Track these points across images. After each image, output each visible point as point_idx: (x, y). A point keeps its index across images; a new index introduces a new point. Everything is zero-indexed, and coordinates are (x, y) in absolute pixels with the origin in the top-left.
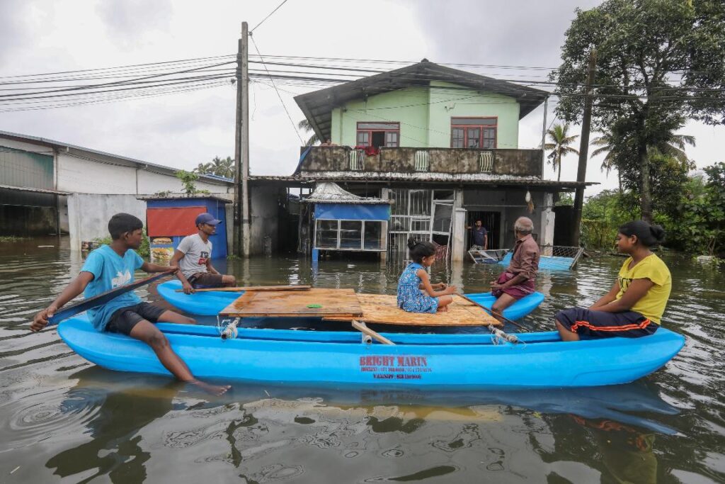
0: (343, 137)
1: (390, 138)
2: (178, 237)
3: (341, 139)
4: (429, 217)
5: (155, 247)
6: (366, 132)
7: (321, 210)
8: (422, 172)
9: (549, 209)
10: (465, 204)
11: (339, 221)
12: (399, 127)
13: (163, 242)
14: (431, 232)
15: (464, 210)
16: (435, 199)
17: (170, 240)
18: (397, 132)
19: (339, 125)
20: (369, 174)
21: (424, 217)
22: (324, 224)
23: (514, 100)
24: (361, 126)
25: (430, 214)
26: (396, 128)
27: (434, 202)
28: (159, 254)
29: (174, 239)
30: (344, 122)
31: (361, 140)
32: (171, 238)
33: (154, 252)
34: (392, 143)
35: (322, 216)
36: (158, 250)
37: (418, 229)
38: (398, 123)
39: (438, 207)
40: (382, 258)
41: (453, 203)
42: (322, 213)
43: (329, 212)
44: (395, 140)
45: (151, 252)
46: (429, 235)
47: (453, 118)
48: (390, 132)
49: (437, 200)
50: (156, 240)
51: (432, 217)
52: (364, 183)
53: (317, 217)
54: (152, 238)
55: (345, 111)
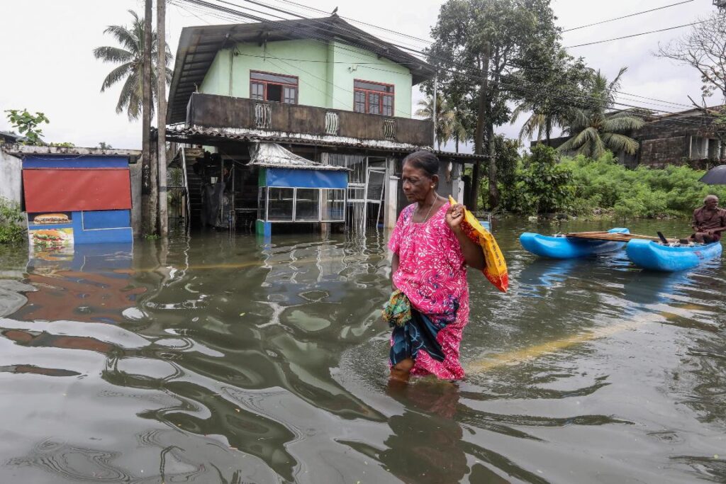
0: (234, 85)
1: (287, 93)
2: (80, 211)
3: (231, 87)
4: (363, 185)
5: (37, 228)
6: (261, 84)
7: (274, 176)
8: (332, 135)
9: (459, 179)
10: (397, 172)
11: (295, 189)
12: (298, 82)
13: (53, 220)
14: (366, 200)
15: (396, 178)
16: (369, 166)
17: (66, 217)
18: (295, 87)
19: (228, 72)
20: (277, 134)
21: (359, 185)
22: (274, 192)
23: (407, 71)
24: (255, 76)
25: (364, 182)
26: (294, 83)
27: (369, 169)
28: (45, 239)
29: (74, 215)
30: (234, 67)
31: (255, 92)
32: (69, 214)
33: (36, 236)
34: (289, 99)
35: (274, 183)
36: (42, 233)
37: (353, 197)
38: (297, 78)
39: (372, 174)
40: (323, 229)
41: (384, 171)
42: (274, 180)
43: (284, 179)
44: (293, 97)
45: (31, 236)
46: (364, 203)
47: (355, 80)
48: (288, 87)
49: (371, 168)
50: (39, 218)
51: (366, 185)
52: (313, 147)
53: (270, 184)
54: (32, 216)
55: (237, 54)
